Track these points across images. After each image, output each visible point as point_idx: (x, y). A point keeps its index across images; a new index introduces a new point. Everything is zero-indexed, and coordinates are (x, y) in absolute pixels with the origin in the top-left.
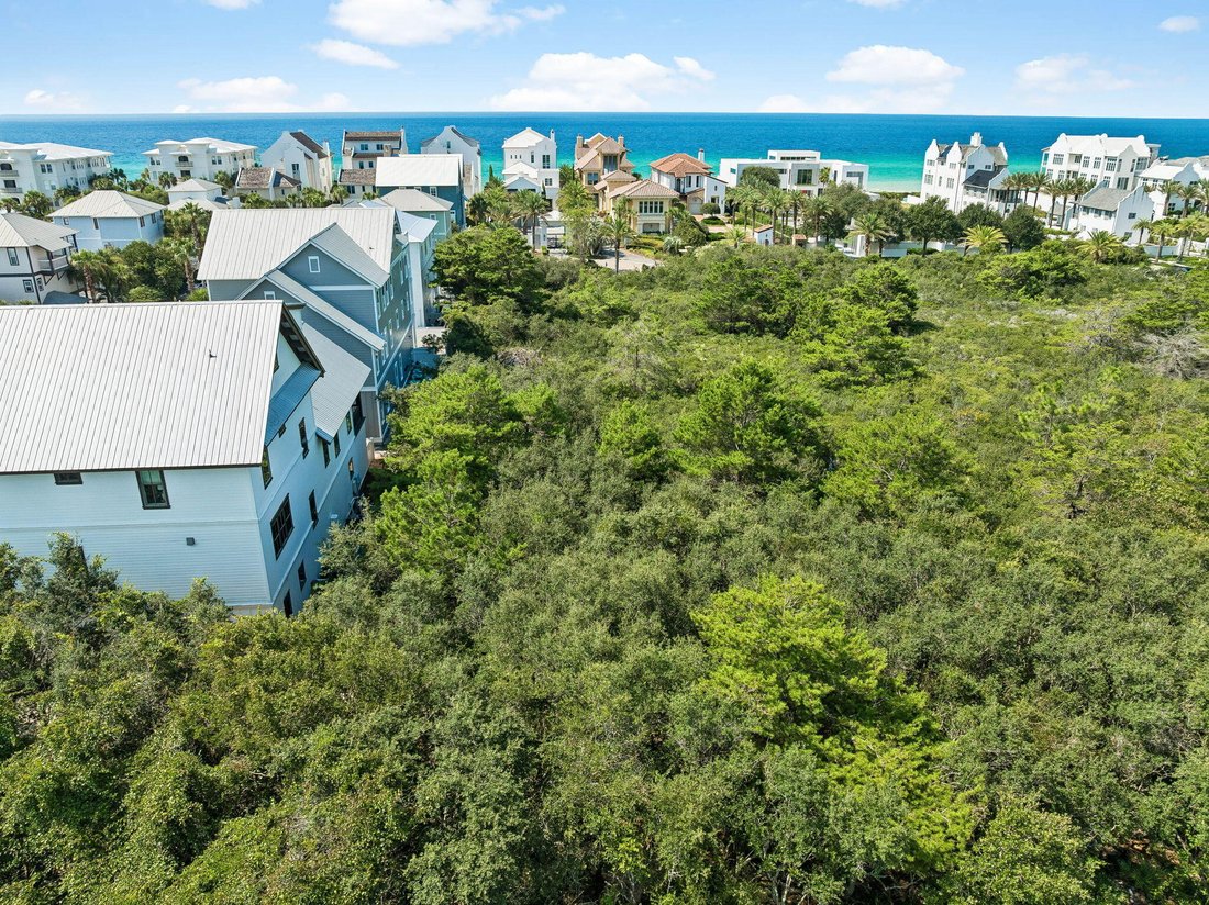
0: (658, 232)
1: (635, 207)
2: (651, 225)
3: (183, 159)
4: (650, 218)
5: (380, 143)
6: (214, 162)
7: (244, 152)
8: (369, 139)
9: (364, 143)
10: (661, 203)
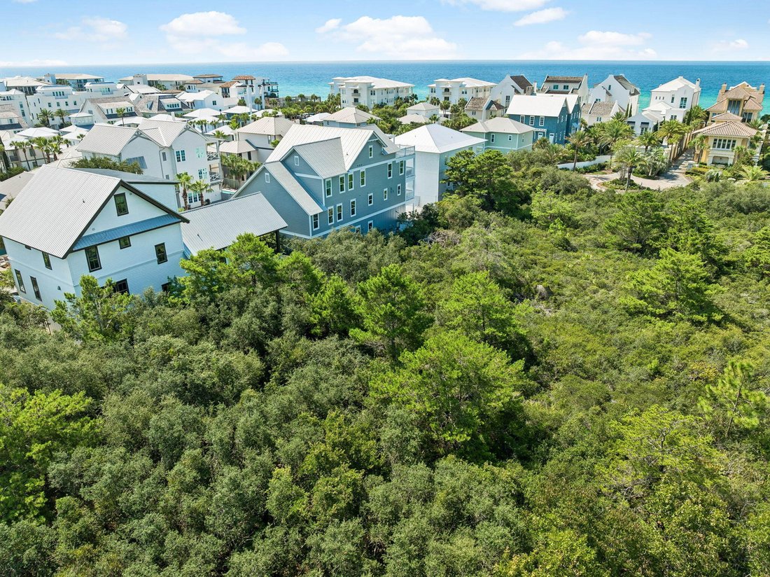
0: (726, 165)
1: (711, 142)
2: (721, 158)
3: (447, 90)
4: (724, 153)
5: (566, 84)
6: (463, 93)
7: (485, 87)
8: (560, 82)
9: (556, 84)
10: (734, 141)
